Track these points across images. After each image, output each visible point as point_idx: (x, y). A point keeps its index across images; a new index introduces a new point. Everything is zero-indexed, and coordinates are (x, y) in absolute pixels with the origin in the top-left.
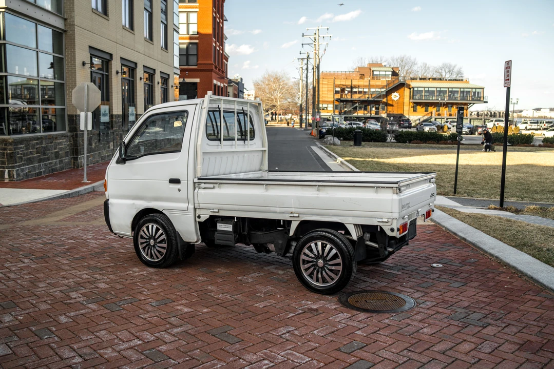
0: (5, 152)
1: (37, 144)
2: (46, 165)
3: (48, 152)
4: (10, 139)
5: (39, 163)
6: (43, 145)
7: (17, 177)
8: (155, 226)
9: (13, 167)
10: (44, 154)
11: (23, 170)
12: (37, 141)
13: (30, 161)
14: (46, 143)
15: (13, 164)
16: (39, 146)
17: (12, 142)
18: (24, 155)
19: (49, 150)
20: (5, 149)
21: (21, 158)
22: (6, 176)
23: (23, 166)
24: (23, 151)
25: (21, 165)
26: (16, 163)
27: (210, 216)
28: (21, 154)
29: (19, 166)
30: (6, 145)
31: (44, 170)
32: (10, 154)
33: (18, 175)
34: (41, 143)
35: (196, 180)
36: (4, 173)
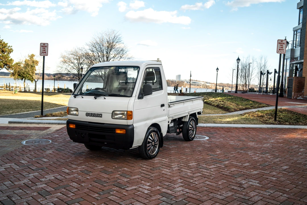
8: (154, 134)
27: (172, 120)
35: (169, 104)
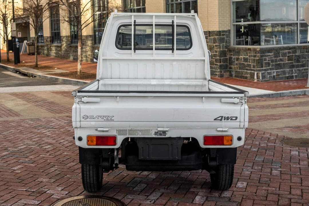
0: (255, 58)
1: (289, 53)
2: (299, 70)
3: (303, 59)
4: (258, 48)
5: (291, 68)
6: (296, 54)
7: (262, 78)
9: (260, 70)
10: (298, 61)
11: (269, 74)
12: (289, 51)
13: (279, 66)
14: (301, 53)
15: (259, 68)
16: (291, 54)
17: (259, 51)
18: (272, 61)
19: (305, 58)
20: (255, 56)
21: (268, 64)
22: (256, 77)
23: (271, 70)
24: (271, 58)
25: (268, 69)
26: (262, 67)
28: (268, 60)
29: (265, 70)
30: (256, 53)
31: (296, 74)
32: (258, 60)
33: (264, 77)
34: (295, 52)
36: (254, 74)
